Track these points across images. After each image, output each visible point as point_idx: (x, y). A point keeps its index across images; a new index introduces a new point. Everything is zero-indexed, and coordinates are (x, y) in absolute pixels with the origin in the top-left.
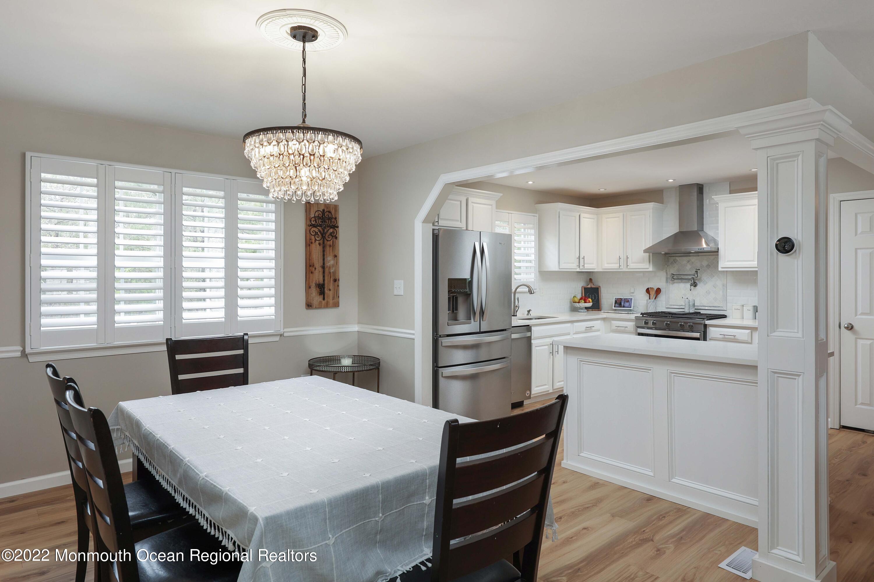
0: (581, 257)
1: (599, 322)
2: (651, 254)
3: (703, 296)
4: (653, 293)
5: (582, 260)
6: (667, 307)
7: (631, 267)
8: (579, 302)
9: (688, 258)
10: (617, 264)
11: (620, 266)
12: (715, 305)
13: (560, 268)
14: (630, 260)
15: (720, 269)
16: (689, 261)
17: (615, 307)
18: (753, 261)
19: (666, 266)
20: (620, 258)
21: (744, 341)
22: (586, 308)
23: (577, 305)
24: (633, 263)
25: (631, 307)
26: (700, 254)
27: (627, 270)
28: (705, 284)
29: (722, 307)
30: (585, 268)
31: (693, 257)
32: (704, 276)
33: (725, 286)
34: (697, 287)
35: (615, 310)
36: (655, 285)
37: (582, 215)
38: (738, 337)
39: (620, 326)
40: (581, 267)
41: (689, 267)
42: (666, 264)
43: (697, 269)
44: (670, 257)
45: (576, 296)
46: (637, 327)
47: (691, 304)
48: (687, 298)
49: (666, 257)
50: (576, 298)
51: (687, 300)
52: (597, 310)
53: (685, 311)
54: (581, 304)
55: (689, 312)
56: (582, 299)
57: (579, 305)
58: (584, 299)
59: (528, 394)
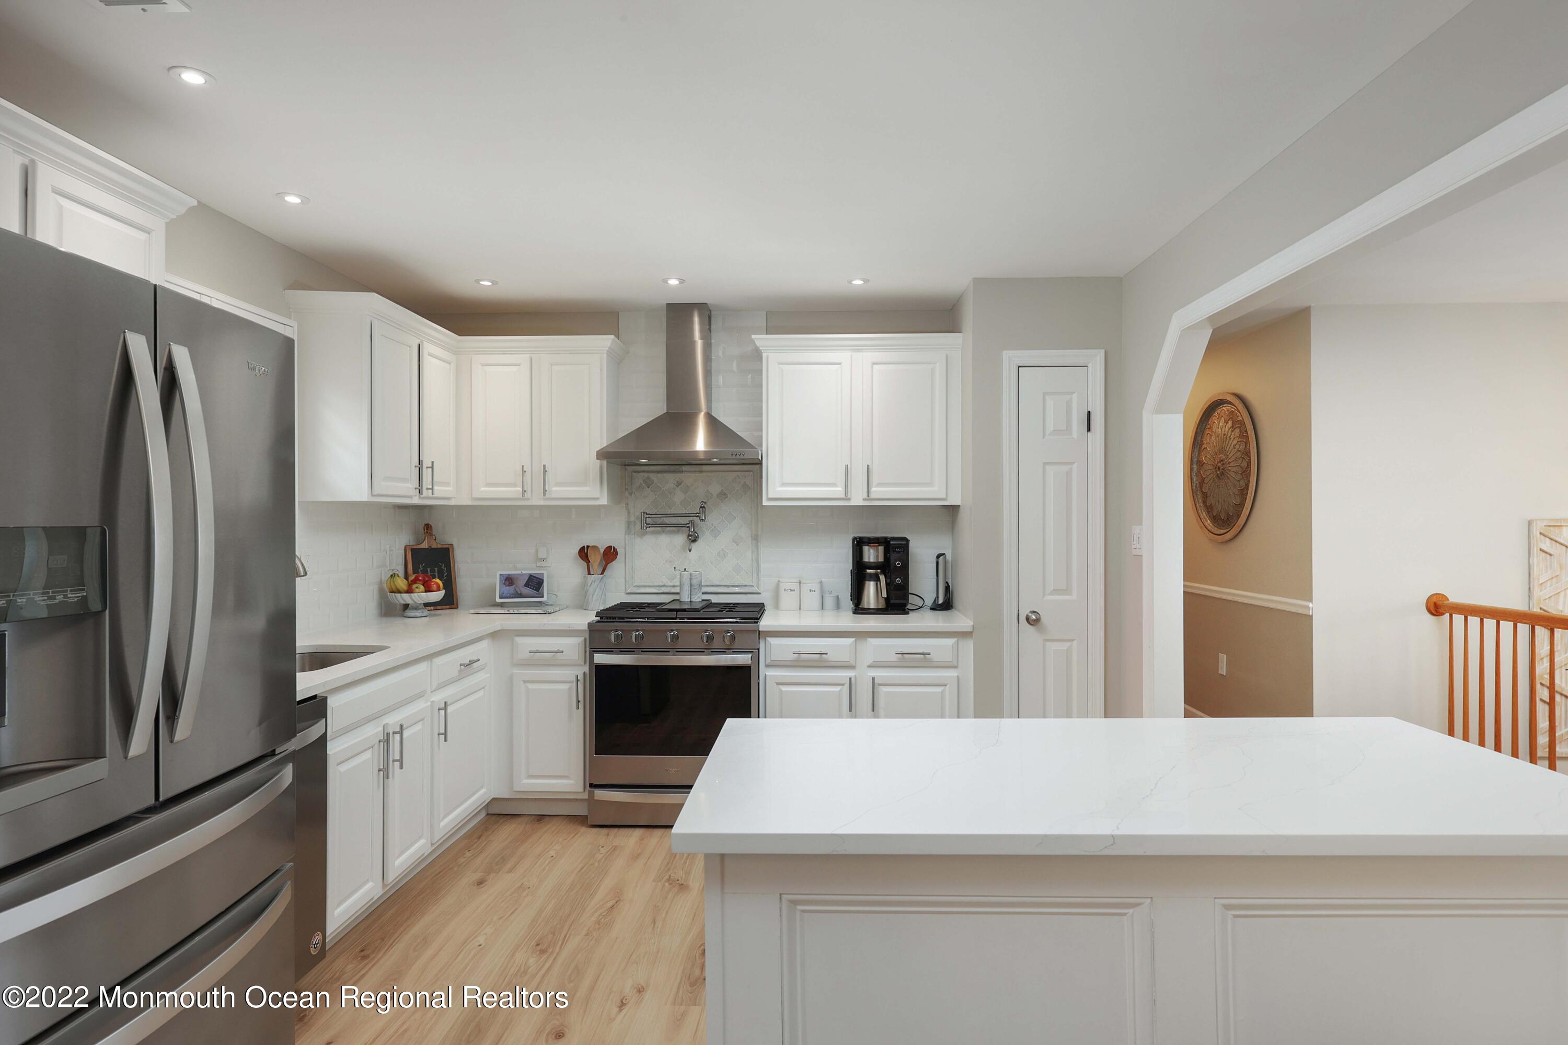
0: (426, 463)
1: (484, 644)
2: (605, 463)
3: (710, 563)
4: (596, 559)
5: (427, 474)
6: (629, 591)
7: (554, 496)
8: (410, 591)
10: (515, 485)
11: (524, 491)
12: (737, 583)
13: (375, 493)
14: (549, 475)
15: (765, 503)
16: (680, 484)
17: (501, 598)
18: (834, 485)
19: (627, 493)
20: (524, 472)
21: (839, 664)
22: (426, 605)
23: (406, 598)
24: (558, 484)
25: (543, 597)
26: (704, 468)
27: (542, 503)
28: (715, 537)
29: (753, 586)
30: (436, 495)
31: (689, 474)
32: (713, 517)
33: (756, 538)
34: (697, 543)
36: (600, 539)
37: (427, 348)
38: (832, 657)
39: (540, 649)
41: (679, 497)
42: (626, 489)
43: (702, 502)
44: (635, 472)
45: (397, 572)
46: (594, 651)
47: (695, 582)
48: (685, 569)
49: (627, 472)
50: (397, 578)
51: (684, 574)
52: (448, 607)
53: (682, 600)
54: (415, 594)
55: (691, 601)
56: (418, 582)
57: (411, 598)
58: (420, 580)
59: (316, 946)
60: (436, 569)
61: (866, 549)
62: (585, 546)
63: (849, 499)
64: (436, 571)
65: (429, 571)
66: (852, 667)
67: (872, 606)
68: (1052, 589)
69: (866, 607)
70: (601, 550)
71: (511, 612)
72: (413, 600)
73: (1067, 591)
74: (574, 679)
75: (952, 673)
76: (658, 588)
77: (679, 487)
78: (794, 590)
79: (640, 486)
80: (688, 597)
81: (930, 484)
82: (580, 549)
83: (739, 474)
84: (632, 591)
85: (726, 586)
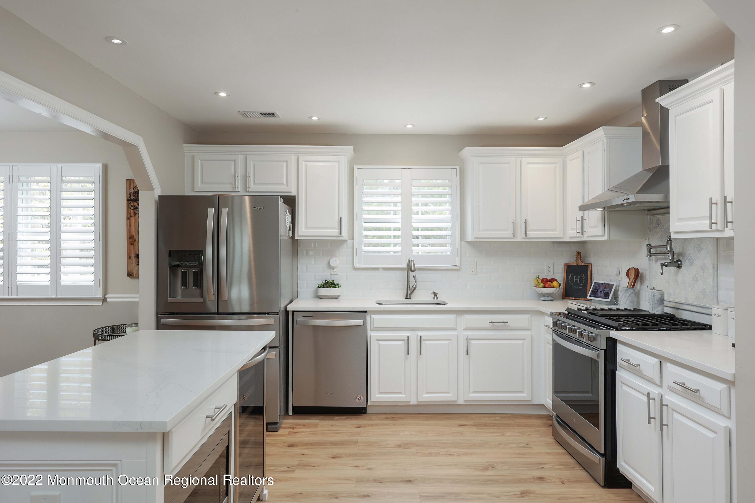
2: (606, 212)
3: (689, 286)
4: (632, 277)
7: (588, 235)
10: (575, 229)
11: (577, 232)
12: (703, 305)
13: (475, 237)
14: (587, 224)
17: (590, 296)
19: (648, 231)
20: (577, 221)
24: (589, 228)
25: (608, 299)
28: (691, 264)
32: (690, 250)
34: (682, 269)
36: (639, 263)
37: (526, 160)
40: (522, 236)
42: (648, 228)
43: (669, 236)
44: (652, 215)
49: (649, 216)
52: (583, 299)
59: (359, 400)
60: (579, 277)
62: (629, 268)
64: (579, 278)
65: (575, 278)
78: (720, 316)
79: (656, 225)
82: (627, 270)
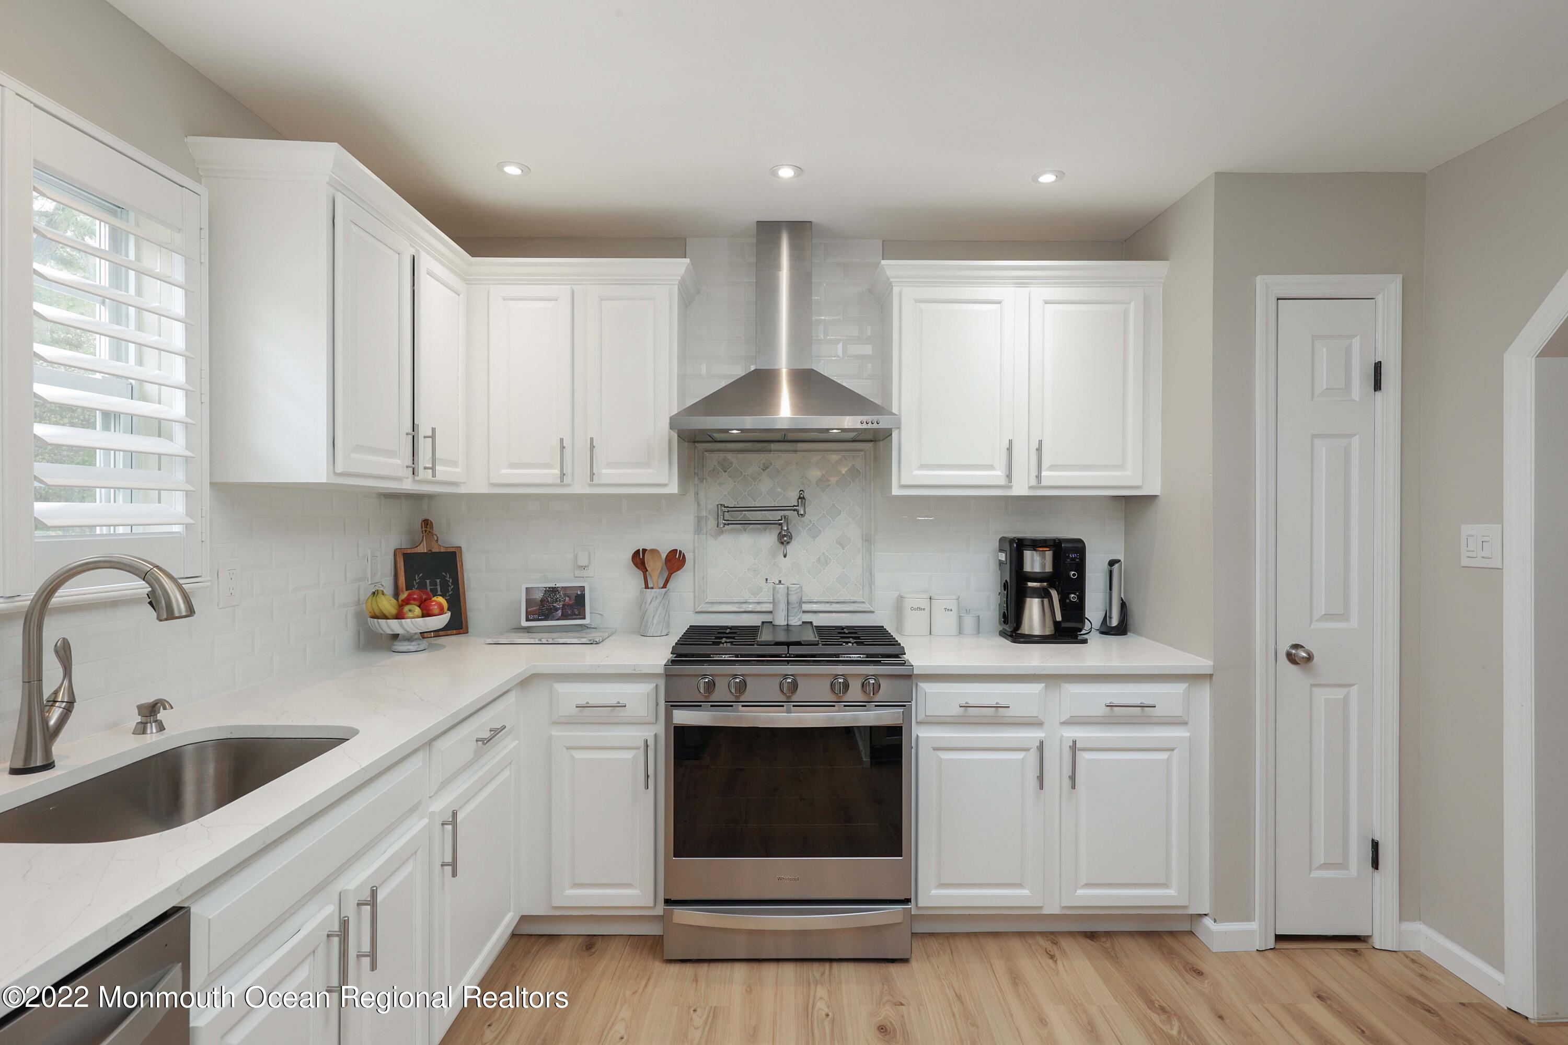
0: (424, 430)
3: (809, 572)
4: (655, 567)
5: (424, 446)
6: (699, 609)
7: (603, 481)
8: (399, 616)
9: (764, 456)
10: (550, 466)
11: (563, 475)
12: (842, 599)
13: (339, 470)
15: (896, 491)
16: (767, 468)
17: (527, 620)
18: (991, 467)
19: (696, 479)
20: (563, 448)
21: (1019, 720)
22: (423, 635)
23: (394, 626)
24: (611, 465)
25: (586, 618)
26: (800, 446)
27: (588, 491)
28: (814, 537)
29: (864, 602)
30: (437, 477)
31: (781, 454)
32: (812, 513)
33: (868, 540)
34: (789, 546)
35: (528, 630)
36: (661, 540)
37: (426, 263)
38: (1016, 711)
40: (424, 474)
41: (766, 484)
42: (695, 473)
43: (801, 491)
44: (706, 451)
45: (382, 589)
46: (672, 706)
47: (794, 598)
48: (780, 581)
49: (696, 451)
50: (382, 597)
51: (780, 588)
52: (454, 632)
53: (777, 623)
54: (408, 620)
55: (787, 625)
56: (412, 602)
57: (401, 625)
58: (414, 599)
60: (438, 581)
61: (1028, 554)
62: (641, 550)
63: (1010, 487)
64: (438, 584)
65: (428, 585)
66: (1039, 724)
67: (1037, 630)
68: (1323, 613)
69: (1026, 633)
70: (662, 554)
71: (544, 641)
72: (404, 628)
73: (1344, 616)
74: (642, 744)
75: (1179, 733)
76: (737, 605)
77: (767, 470)
78: (924, 609)
79: (714, 470)
80: (785, 620)
81: (1121, 467)
82: (635, 552)
83: (846, 454)
84: (703, 610)
85: (828, 602)
